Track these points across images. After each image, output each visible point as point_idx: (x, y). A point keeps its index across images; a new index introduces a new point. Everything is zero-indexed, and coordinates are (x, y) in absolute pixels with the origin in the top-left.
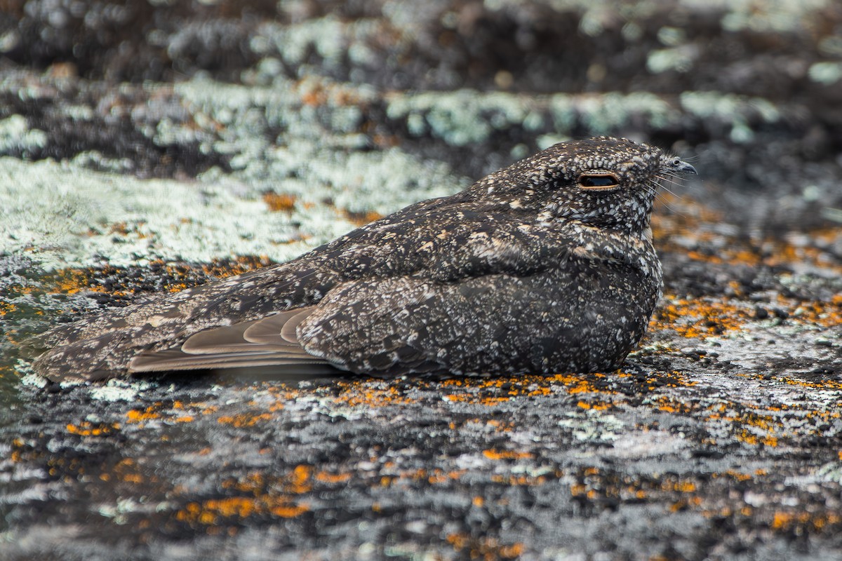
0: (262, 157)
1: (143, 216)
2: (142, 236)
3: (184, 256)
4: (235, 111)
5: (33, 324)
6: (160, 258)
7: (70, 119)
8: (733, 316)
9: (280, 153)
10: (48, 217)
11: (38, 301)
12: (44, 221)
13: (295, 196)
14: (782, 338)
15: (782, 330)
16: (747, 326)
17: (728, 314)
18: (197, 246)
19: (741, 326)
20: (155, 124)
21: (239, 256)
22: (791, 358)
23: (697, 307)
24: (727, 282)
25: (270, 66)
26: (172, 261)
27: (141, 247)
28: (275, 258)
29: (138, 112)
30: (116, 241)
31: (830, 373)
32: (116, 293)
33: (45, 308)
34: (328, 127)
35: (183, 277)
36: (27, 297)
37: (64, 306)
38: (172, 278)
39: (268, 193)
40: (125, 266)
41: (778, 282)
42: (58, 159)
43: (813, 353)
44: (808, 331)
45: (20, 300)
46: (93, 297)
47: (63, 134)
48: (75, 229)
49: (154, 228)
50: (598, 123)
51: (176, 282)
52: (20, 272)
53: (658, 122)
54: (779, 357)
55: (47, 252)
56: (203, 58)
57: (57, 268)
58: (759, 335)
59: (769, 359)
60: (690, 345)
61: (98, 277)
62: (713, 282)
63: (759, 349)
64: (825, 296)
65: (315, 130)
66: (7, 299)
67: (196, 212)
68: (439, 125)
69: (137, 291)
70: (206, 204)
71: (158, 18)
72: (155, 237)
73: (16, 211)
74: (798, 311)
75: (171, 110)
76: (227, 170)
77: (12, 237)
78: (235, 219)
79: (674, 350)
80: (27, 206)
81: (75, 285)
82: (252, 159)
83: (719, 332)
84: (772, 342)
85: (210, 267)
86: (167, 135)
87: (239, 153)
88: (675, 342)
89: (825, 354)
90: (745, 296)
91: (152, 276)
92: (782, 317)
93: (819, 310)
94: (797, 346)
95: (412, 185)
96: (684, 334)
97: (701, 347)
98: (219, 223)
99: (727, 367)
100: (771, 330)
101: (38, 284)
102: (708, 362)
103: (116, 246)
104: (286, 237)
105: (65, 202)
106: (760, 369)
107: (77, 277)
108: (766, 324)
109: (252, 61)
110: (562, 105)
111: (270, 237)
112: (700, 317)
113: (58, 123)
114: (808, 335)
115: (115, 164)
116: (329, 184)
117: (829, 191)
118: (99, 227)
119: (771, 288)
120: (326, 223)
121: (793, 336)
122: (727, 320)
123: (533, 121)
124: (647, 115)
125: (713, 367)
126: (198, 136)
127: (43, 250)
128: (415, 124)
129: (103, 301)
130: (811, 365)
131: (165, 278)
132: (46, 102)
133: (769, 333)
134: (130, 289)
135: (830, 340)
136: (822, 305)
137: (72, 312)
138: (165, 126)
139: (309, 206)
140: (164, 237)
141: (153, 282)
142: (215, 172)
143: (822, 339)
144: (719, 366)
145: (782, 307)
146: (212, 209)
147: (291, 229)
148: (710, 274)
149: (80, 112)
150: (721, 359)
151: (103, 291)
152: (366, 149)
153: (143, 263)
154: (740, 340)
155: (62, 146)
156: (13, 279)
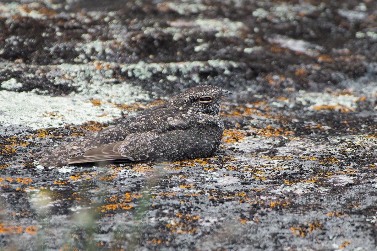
0: (87, 87)
1: (57, 110)
2: (59, 117)
3: (74, 123)
4: (76, 73)
5: (36, 148)
6: (67, 124)
7: (28, 78)
8: (240, 135)
9: (92, 86)
10: (30, 111)
11: (35, 140)
12: (29, 113)
13: (99, 100)
14: (256, 142)
15: (256, 139)
16: (245, 138)
17: (239, 134)
18: (75, 119)
19: (243, 139)
20: (54, 78)
21: (88, 122)
22: (260, 149)
23: (229, 132)
24: (235, 123)
25: (82, 56)
26: (71, 125)
27: (60, 120)
28: (99, 122)
29: (48, 75)
30: (52, 119)
31: (273, 153)
32: (57, 137)
33: (38, 143)
34: (104, 76)
35: (76, 131)
36: (31, 140)
37: (43, 142)
38: (73, 131)
39: (92, 99)
40: (58, 128)
41: (250, 122)
42: (27, 91)
43: (267, 147)
44: (263, 139)
45: (29, 140)
46: (51, 138)
47: (27, 83)
48: (39, 116)
49: (62, 114)
50: (184, 71)
51: (74, 133)
52: (27, 131)
53: (202, 69)
54: (257, 148)
55: (33, 124)
56: (61, 54)
57: (37, 129)
58: (249, 141)
59: (254, 149)
60: (230, 146)
61: (50, 131)
62: (231, 124)
63: (250, 146)
64: (265, 126)
65: (101, 77)
66: (25, 140)
67: (72, 107)
68: (137, 74)
69: (63, 136)
70: (75, 104)
71: (46, 42)
72: (63, 117)
73: (20, 110)
74: (259, 132)
75: (57, 74)
76: (77, 92)
77: (21, 119)
78: (85, 109)
79: (225, 147)
80: (23, 108)
81: (44, 134)
82: (84, 88)
83: (237, 141)
84: (254, 143)
85: (82, 126)
86: (58, 82)
87: (80, 86)
88: (225, 144)
89: (270, 147)
90: (241, 128)
91: (67, 131)
92: (255, 134)
93: (265, 131)
94: (262, 144)
95: (132, 94)
96: (227, 142)
97: (233, 146)
98: (80, 111)
99: (242, 152)
100: (252, 139)
101: (33, 134)
102: (236, 151)
103: (52, 120)
104: (101, 114)
105: (34, 106)
106: (252, 152)
107: (44, 132)
108: (250, 137)
109: (76, 55)
110: (173, 65)
111: (96, 114)
112: (230, 136)
113: (25, 80)
114: (264, 141)
115: (44, 92)
116: (108, 95)
117: (255, 89)
118: (45, 114)
119: (249, 125)
120: (111, 109)
121: (260, 141)
122: (239, 137)
123: (165, 71)
124: (199, 67)
125: (238, 152)
126: (67, 81)
127: (32, 123)
128: (130, 74)
129: (54, 139)
130: (267, 151)
131: (71, 131)
132: (20, 72)
133: (252, 140)
134: (61, 135)
135: (271, 142)
136: (265, 130)
137: (46, 144)
138: (56, 78)
139: (105, 103)
140: (66, 117)
141: (67, 133)
142: (73, 93)
143: (268, 142)
144: (240, 152)
145: (254, 131)
146: (77, 106)
147: (102, 111)
148: (229, 121)
149: (31, 76)
150: (240, 150)
151: (53, 136)
152: (116, 83)
153: (62, 126)
154: (244, 143)
155: (27, 87)
156: (25, 133)
